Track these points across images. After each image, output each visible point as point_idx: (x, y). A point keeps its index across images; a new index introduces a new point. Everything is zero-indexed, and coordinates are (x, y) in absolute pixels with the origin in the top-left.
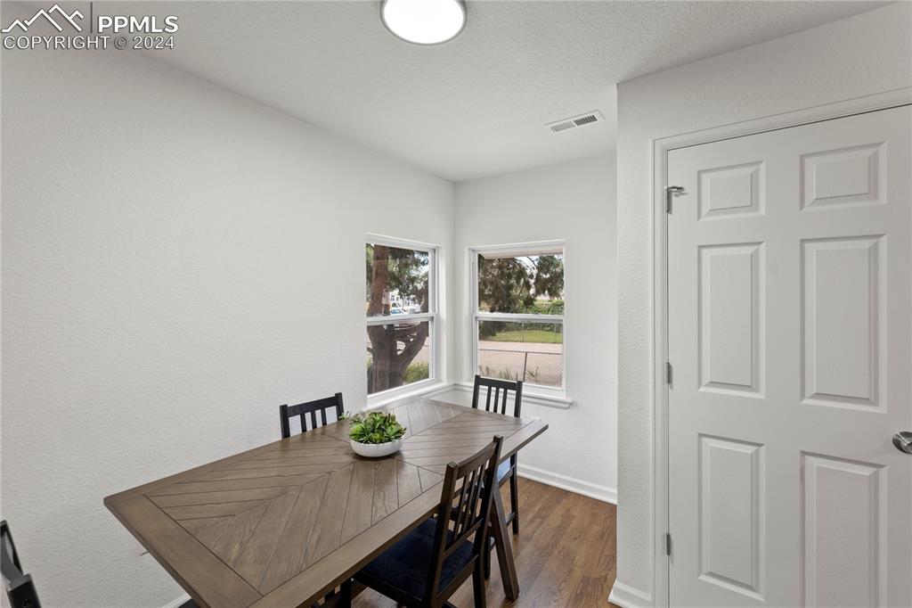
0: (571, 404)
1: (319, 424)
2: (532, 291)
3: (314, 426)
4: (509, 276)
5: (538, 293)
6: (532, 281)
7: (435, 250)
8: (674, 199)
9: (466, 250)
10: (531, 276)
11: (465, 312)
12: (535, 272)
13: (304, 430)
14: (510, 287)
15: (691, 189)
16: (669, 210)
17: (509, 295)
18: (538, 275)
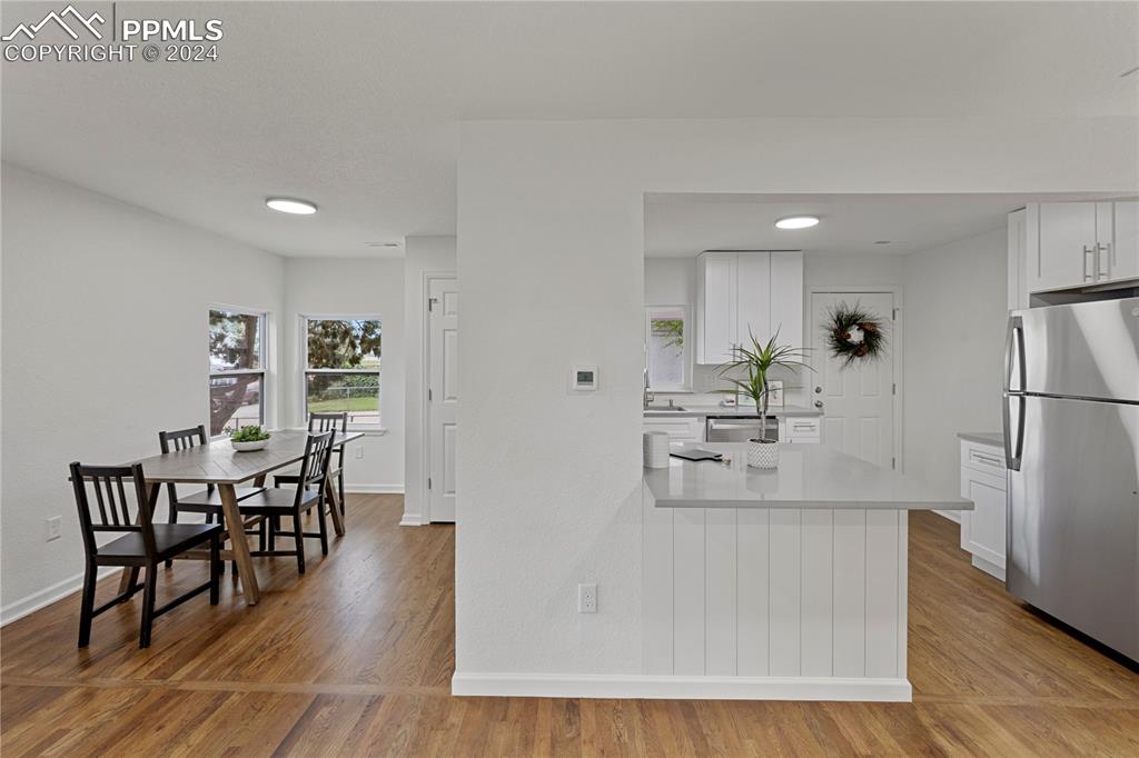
0: (385, 432)
1: (188, 446)
2: (359, 351)
3: (185, 447)
4: (334, 336)
5: (364, 352)
6: (358, 342)
7: (265, 315)
8: (433, 305)
9: (296, 315)
10: (357, 337)
11: (295, 368)
12: (361, 333)
13: (178, 449)
14: (335, 347)
15: (440, 300)
16: (430, 309)
17: (334, 354)
18: (364, 336)
